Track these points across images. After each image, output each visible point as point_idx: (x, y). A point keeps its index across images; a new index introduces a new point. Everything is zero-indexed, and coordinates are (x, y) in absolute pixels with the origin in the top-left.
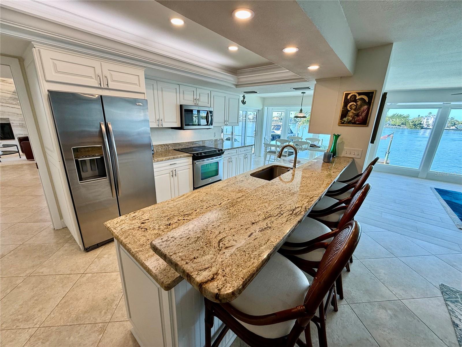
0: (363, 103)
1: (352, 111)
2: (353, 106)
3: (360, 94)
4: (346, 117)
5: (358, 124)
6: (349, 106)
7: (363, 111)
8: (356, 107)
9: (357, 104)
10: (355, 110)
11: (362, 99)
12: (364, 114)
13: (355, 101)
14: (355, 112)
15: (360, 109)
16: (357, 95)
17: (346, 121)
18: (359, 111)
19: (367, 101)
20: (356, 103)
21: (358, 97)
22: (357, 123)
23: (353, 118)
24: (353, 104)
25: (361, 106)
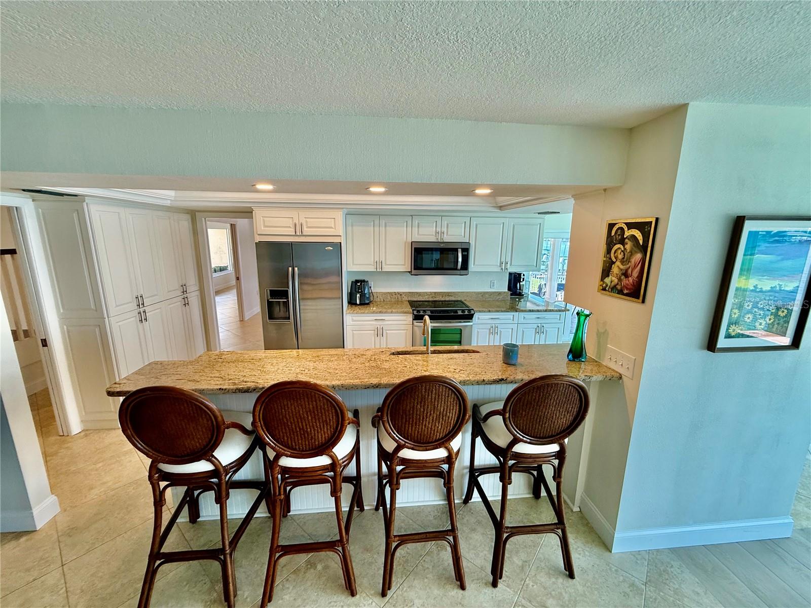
0: (634, 248)
1: (618, 263)
2: (620, 251)
3: (630, 226)
4: (608, 276)
5: (627, 295)
6: (613, 251)
7: (635, 267)
8: (624, 255)
9: (625, 249)
10: (622, 262)
11: (634, 238)
12: (636, 273)
13: (622, 241)
14: (622, 267)
15: (629, 261)
16: (626, 229)
17: (609, 284)
18: (628, 266)
19: (641, 242)
20: (624, 247)
21: (628, 233)
22: (625, 291)
23: (620, 280)
24: (619, 248)
25: (632, 253)
